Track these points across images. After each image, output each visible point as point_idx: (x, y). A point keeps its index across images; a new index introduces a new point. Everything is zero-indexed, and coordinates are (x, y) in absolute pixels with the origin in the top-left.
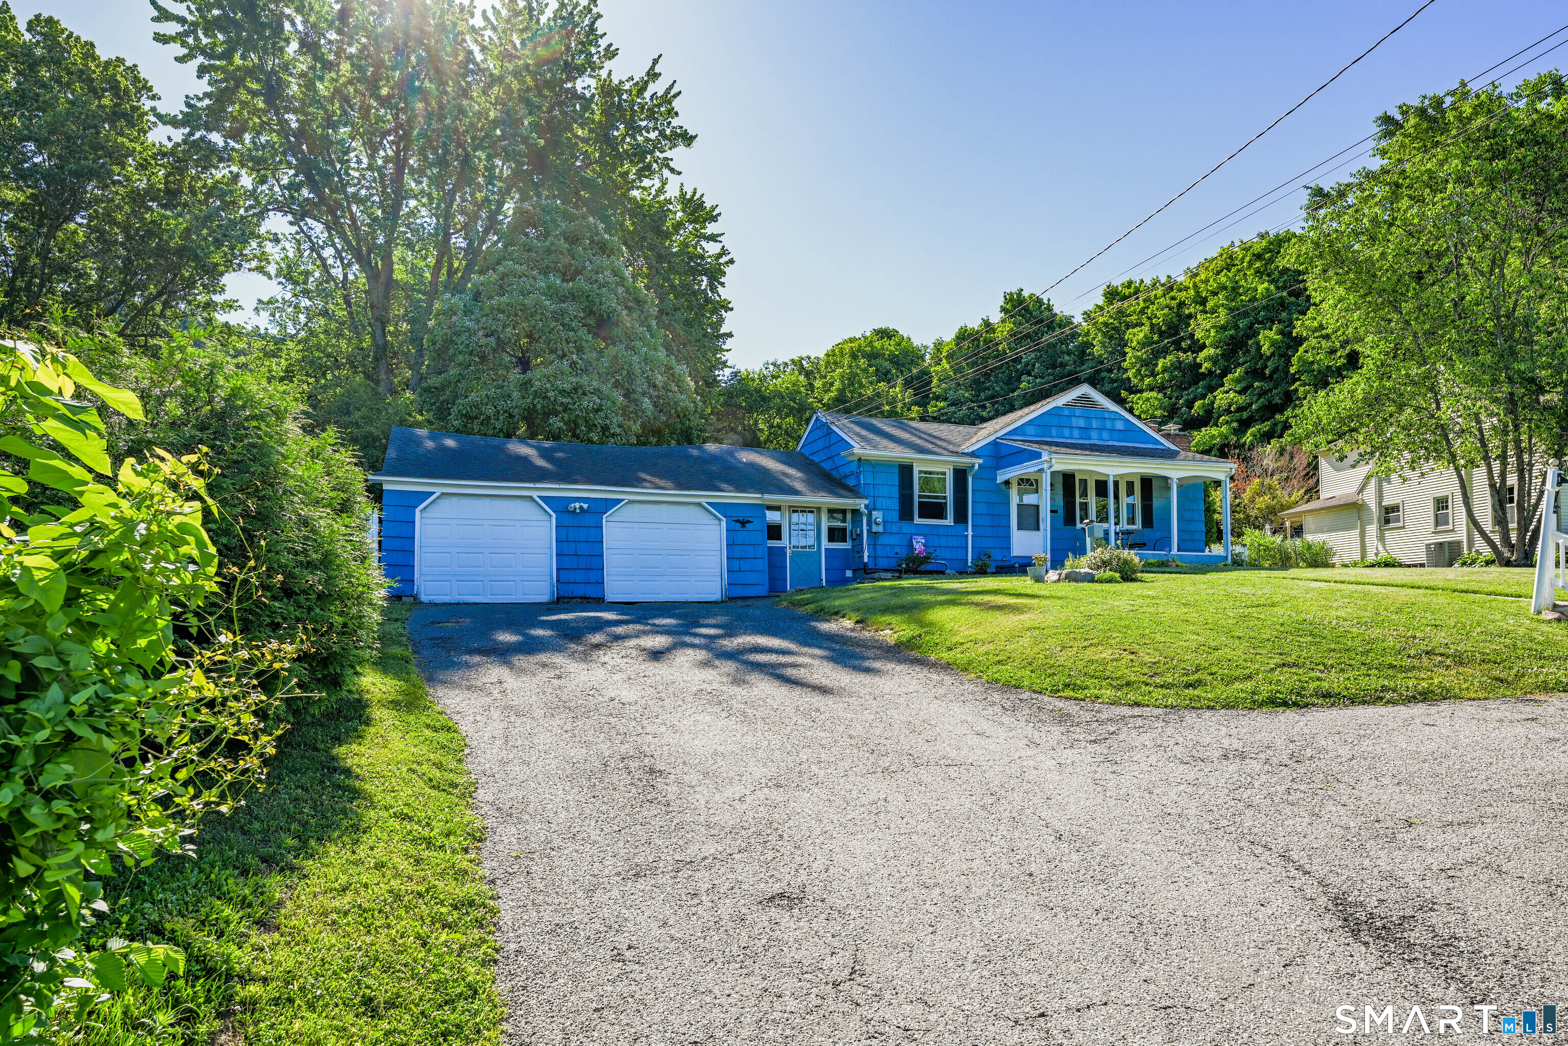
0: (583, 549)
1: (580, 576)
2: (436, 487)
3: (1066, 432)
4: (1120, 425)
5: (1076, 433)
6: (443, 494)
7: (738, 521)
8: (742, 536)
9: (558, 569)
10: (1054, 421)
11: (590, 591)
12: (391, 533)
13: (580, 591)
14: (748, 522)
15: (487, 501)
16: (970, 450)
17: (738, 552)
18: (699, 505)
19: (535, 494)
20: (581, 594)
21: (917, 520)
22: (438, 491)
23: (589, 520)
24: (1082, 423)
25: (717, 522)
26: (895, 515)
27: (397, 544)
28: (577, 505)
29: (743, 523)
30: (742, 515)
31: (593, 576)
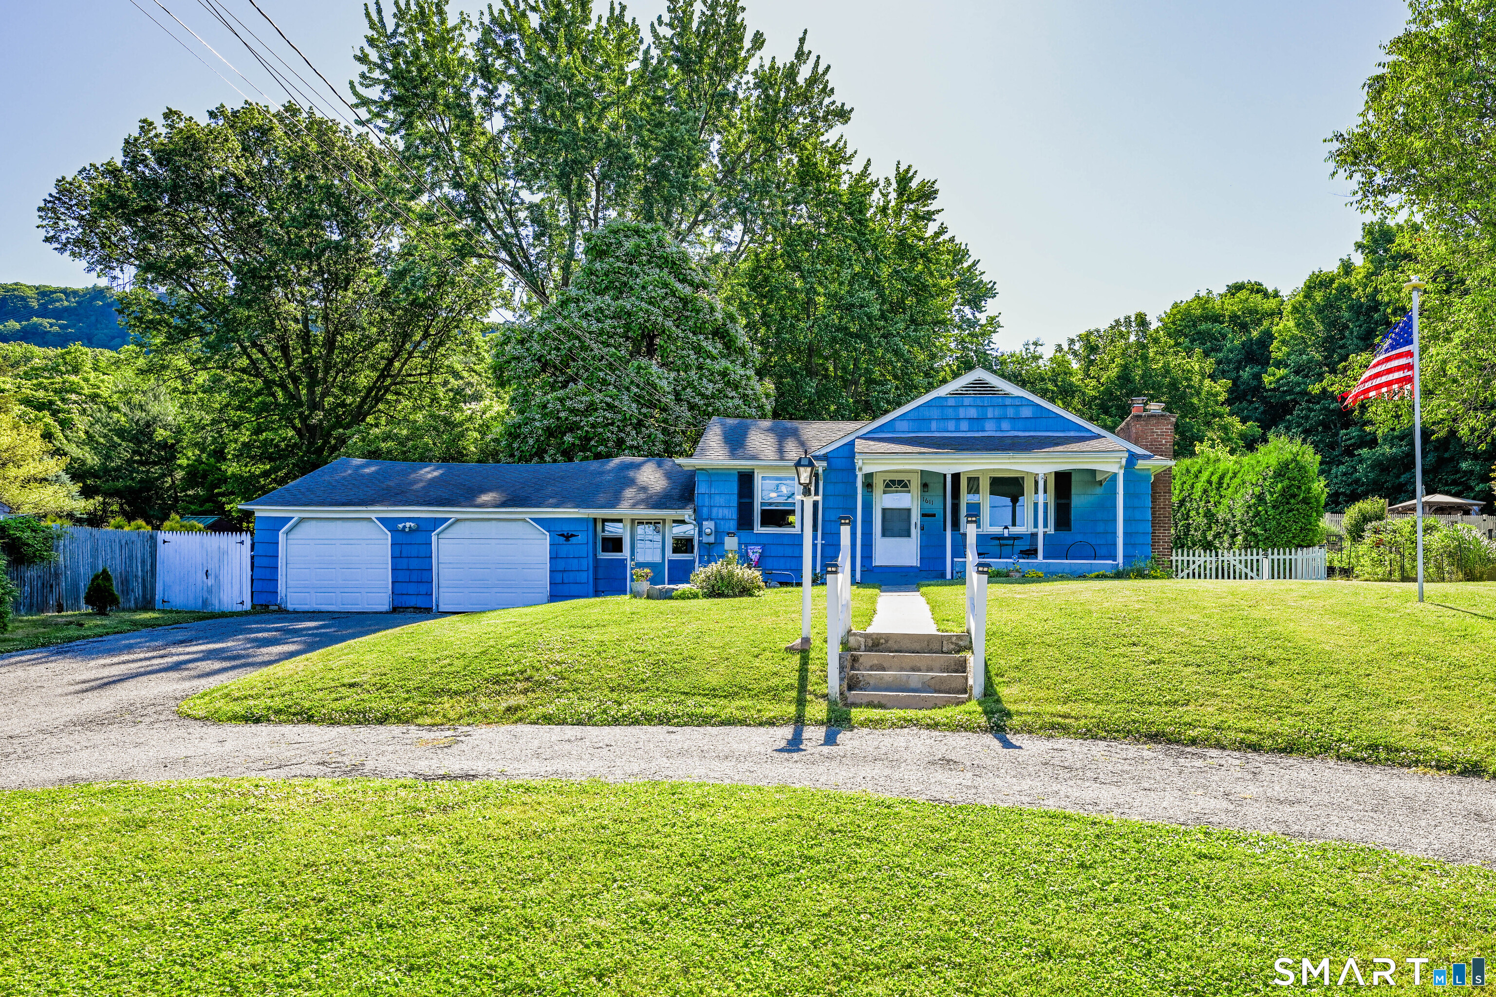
0: (414, 564)
1: (412, 588)
2: (295, 513)
3: (951, 425)
4: (1026, 412)
5: (964, 425)
6: (302, 520)
7: (563, 535)
8: (565, 549)
9: (393, 582)
10: (935, 413)
11: (420, 602)
12: (261, 553)
13: (413, 601)
14: (573, 535)
15: (339, 523)
16: (823, 452)
17: (561, 565)
18: (524, 520)
19: (373, 516)
20: (412, 604)
21: (758, 529)
22: (297, 516)
23: (419, 538)
24: (973, 413)
25: (543, 537)
26: (732, 525)
27: (264, 562)
28: (408, 524)
29: (568, 537)
30: (566, 529)
31: (423, 589)
